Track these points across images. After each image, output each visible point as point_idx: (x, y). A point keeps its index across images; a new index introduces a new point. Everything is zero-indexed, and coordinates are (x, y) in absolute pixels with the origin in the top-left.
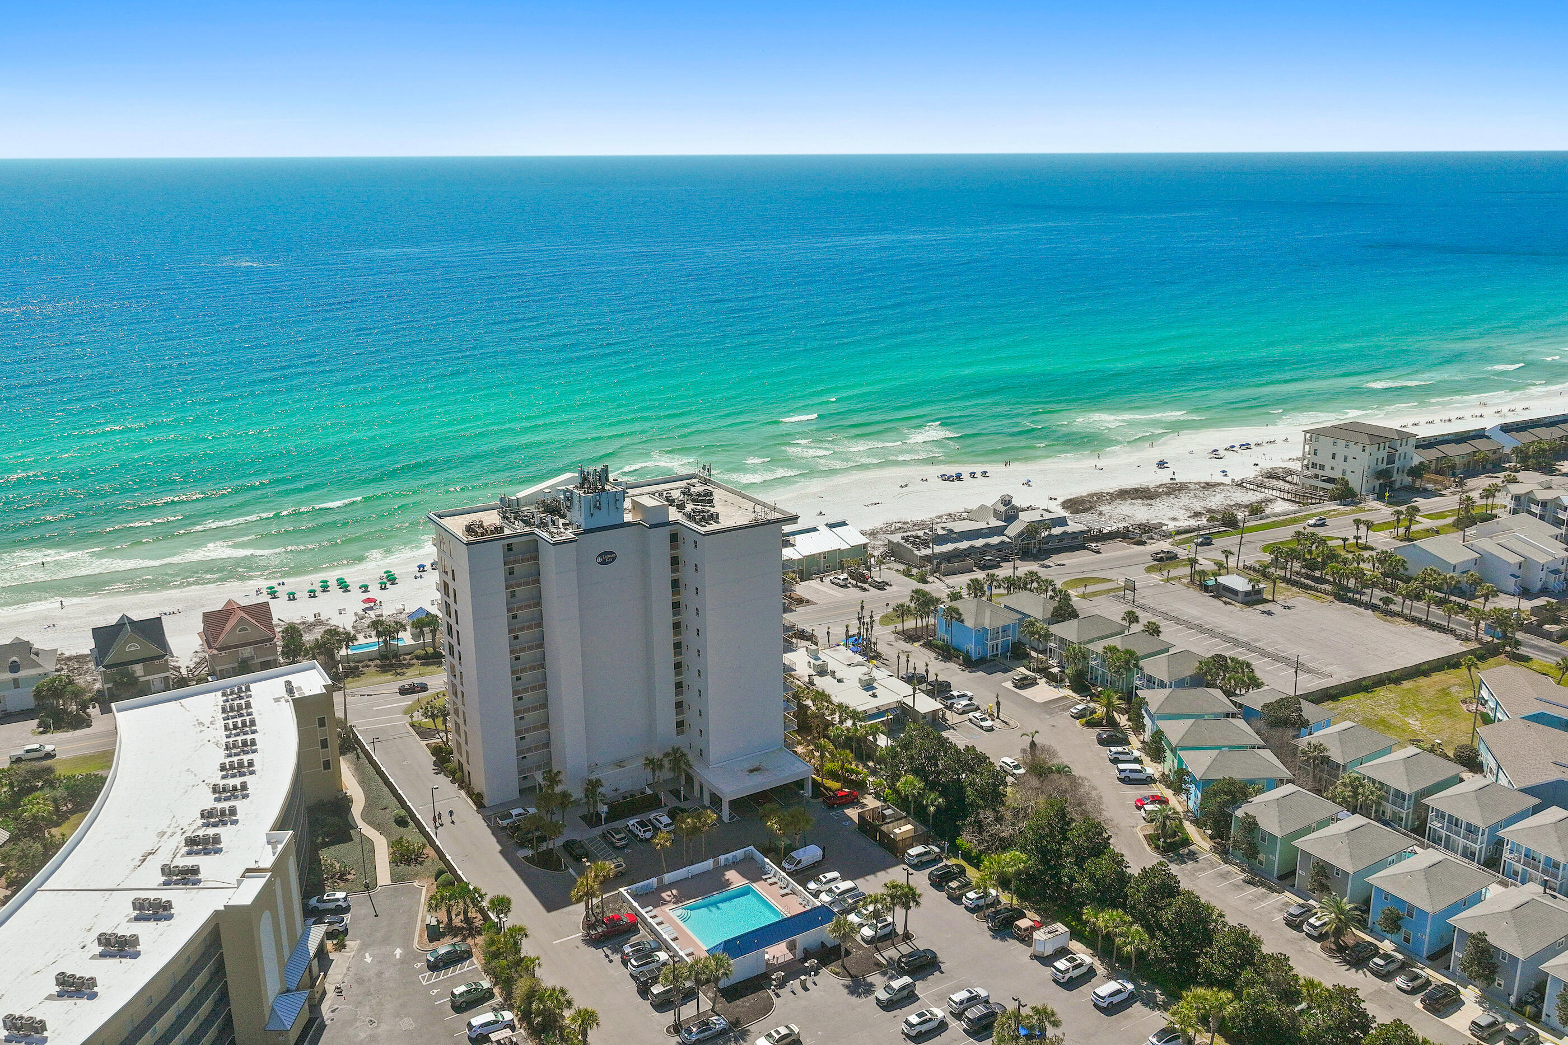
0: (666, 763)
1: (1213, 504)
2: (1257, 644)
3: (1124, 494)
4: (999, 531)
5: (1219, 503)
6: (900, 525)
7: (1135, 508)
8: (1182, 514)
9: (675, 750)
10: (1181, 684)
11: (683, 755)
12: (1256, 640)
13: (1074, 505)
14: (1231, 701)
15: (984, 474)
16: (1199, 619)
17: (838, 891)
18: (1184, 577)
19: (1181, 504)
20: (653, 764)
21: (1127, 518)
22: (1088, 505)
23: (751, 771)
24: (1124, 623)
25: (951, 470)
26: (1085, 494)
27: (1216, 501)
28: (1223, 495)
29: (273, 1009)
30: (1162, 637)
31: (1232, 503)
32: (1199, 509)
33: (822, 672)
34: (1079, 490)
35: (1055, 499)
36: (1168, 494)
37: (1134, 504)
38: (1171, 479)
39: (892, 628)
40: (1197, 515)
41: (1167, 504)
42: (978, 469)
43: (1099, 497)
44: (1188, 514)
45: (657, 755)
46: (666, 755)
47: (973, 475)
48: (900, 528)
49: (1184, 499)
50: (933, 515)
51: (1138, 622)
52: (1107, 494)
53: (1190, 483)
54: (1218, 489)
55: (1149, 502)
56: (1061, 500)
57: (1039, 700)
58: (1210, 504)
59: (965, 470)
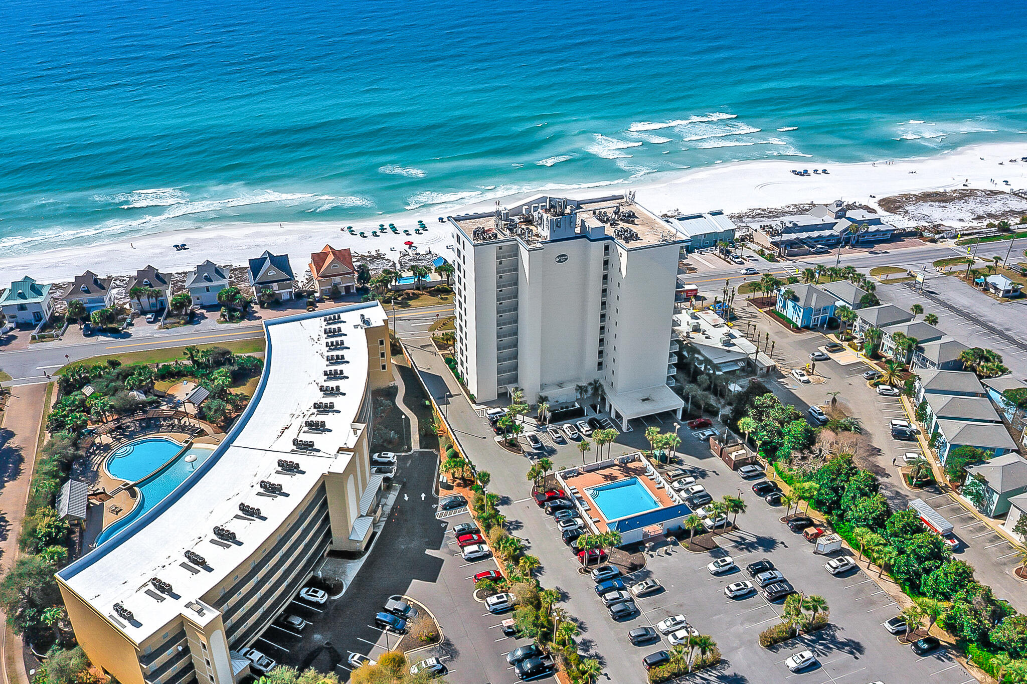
0: (590, 388)
1: (993, 209)
2: (1007, 333)
3: (928, 197)
4: (831, 226)
5: (998, 209)
6: (759, 211)
7: (933, 208)
8: (968, 216)
9: (596, 382)
10: (946, 366)
11: (601, 385)
12: (1007, 330)
13: (890, 204)
14: (981, 383)
15: (824, 171)
16: (968, 308)
17: (693, 492)
18: (961, 272)
19: (969, 208)
20: (580, 389)
21: (926, 217)
22: (897, 205)
23: (644, 400)
24: (911, 312)
25: (801, 167)
26: (897, 194)
27: (996, 207)
28: (1002, 202)
29: (353, 527)
30: (937, 327)
31: (1008, 209)
32: (981, 213)
33: (697, 329)
34: (893, 191)
35: (874, 197)
36: (960, 199)
37: (932, 206)
38: (964, 185)
39: (746, 296)
40: (979, 218)
41: (957, 207)
42: (820, 167)
43: (907, 198)
44: (973, 217)
45: (584, 384)
46: (590, 384)
47: (816, 171)
48: (759, 214)
49: (972, 204)
50: (784, 205)
51: (922, 313)
52: (914, 195)
53: (978, 190)
54: (1000, 197)
55: (944, 204)
56: (878, 198)
57: (843, 362)
58: (991, 209)
59: (811, 167)
